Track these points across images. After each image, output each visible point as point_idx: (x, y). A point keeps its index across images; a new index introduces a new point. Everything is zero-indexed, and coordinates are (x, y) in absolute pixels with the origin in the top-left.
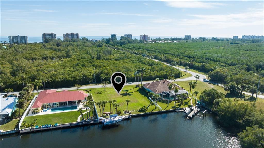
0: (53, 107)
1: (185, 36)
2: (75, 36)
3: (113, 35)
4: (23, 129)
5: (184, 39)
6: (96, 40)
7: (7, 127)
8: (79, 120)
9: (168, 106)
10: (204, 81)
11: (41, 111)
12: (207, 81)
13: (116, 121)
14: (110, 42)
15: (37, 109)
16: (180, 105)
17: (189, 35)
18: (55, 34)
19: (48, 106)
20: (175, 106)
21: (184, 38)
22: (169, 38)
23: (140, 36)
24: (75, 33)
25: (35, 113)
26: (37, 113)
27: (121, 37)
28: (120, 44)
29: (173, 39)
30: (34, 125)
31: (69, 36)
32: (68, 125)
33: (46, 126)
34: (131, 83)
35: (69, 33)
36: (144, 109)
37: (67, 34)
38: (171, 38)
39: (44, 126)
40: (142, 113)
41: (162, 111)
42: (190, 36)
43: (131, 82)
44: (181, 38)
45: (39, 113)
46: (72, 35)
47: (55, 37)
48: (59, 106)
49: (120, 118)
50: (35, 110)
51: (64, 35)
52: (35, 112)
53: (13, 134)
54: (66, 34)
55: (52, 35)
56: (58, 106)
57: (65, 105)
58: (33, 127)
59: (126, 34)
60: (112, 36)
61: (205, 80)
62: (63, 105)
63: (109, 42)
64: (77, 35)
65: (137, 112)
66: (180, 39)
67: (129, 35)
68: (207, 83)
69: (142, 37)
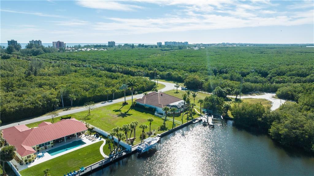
0: (46, 149)
5: (109, 46)
8: (105, 155)
9: (182, 119)
11: (35, 158)
15: (29, 157)
16: (191, 116)
20: (188, 118)
22: (90, 45)
23: (53, 42)
25: (28, 163)
29: (97, 47)
38: (92, 45)
40: (166, 131)
41: (182, 125)
42: (115, 42)
50: (27, 159)
59: (33, 40)
60: (10, 43)
61: (183, 89)
62: (60, 143)
66: (104, 46)
69: (57, 44)
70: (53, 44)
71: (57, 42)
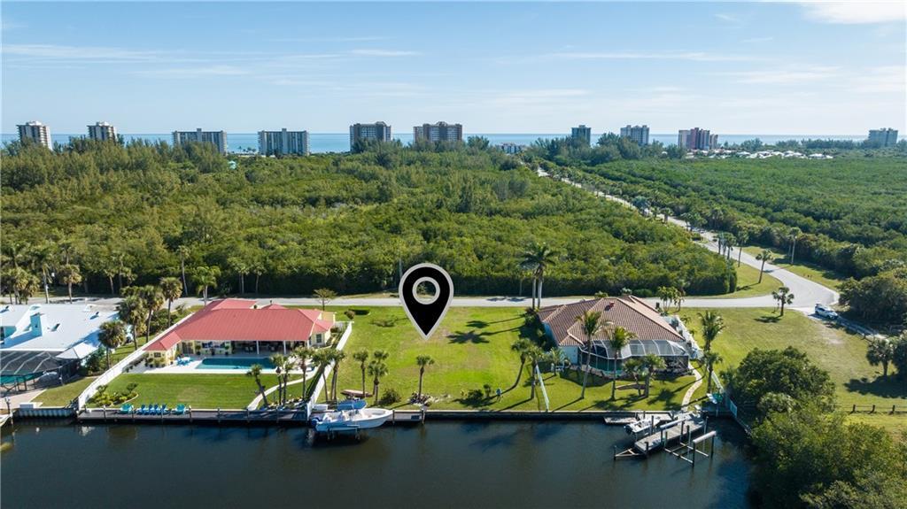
0: (213, 354)
1: (872, 133)
2: (451, 133)
3: (578, 129)
4: (90, 410)
5: (864, 145)
6: (518, 145)
7: (55, 398)
8: (254, 405)
9: (582, 398)
10: (817, 315)
11: (172, 363)
12: (827, 318)
13: (354, 423)
14: (560, 154)
15: (157, 355)
16: (634, 399)
17: (890, 129)
18: (388, 125)
19: (200, 351)
20: (613, 399)
21: (865, 142)
22: (799, 140)
23: (680, 131)
24: (450, 122)
25: (151, 366)
26: (157, 366)
27: (605, 134)
28: (589, 161)
29: (812, 146)
30: (123, 401)
31: (432, 132)
32: (214, 416)
33: (153, 409)
34: (522, 300)
35: (433, 122)
36: (485, 396)
37: (424, 126)
39: (144, 409)
40: (470, 410)
41: (547, 412)
42: (896, 132)
43: (523, 295)
44: (847, 140)
45: (163, 366)
46: (442, 128)
47: (389, 136)
48: (233, 353)
49: (374, 417)
50: (153, 357)
51: (416, 128)
52: (153, 363)
53: (63, 417)
54: (422, 126)
55: (380, 129)
56: (227, 354)
57: (250, 351)
58: (119, 405)
59: (629, 126)
60: (576, 132)
61: (820, 312)
62: (243, 351)
63: (556, 154)
64: (458, 128)
65: (454, 403)
66: (848, 146)
67: (637, 129)
68: (821, 325)
69: (689, 138)
70: (680, 137)
71: (692, 130)
